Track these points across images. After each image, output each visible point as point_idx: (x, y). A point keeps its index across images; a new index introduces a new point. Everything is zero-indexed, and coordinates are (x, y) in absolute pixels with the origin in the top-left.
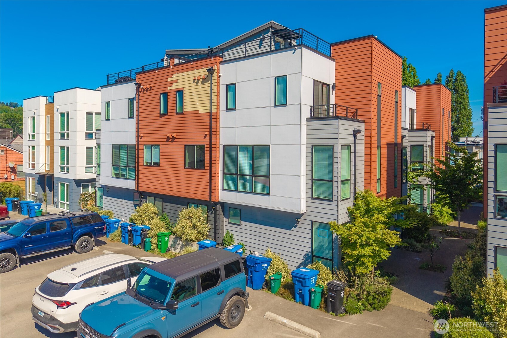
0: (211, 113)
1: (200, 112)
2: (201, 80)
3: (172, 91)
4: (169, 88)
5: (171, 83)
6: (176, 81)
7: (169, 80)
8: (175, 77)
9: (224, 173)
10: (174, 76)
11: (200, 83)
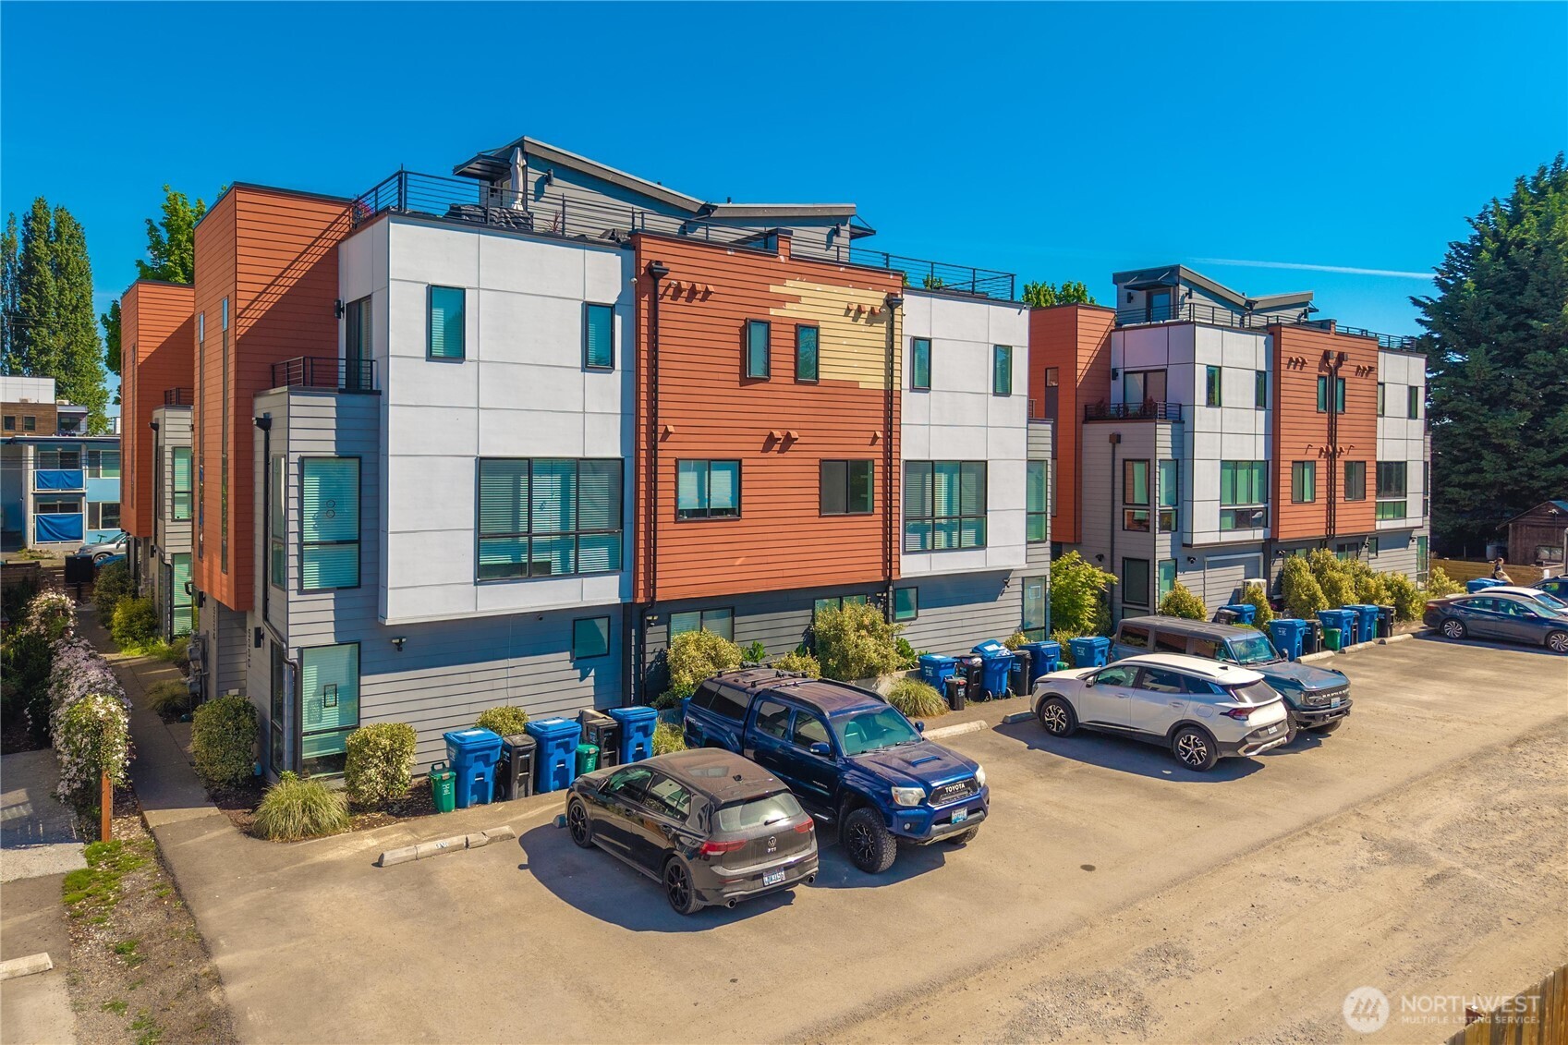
0: (890, 394)
1: (862, 385)
2: (866, 315)
3: (783, 321)
4: (772, 312)
5: (780, 301)
6: (797, 299)
7: (773, 289)
8: (791, 287)
9: (905, 519)
10: (789, 283)
11: (862, 321)
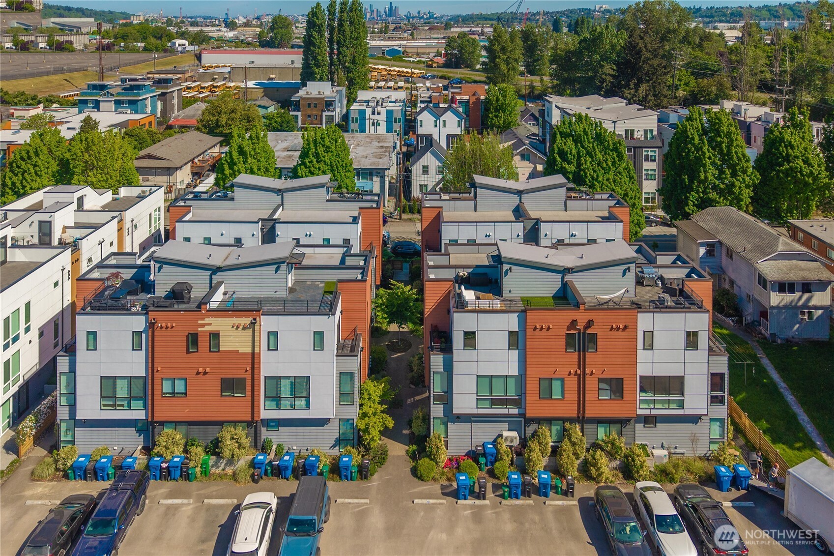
0: (253, 354)
1: (240, 351)
2: (241, 327)
3: (203, 332)
4: (199, 329)
5: (203, 325)
6: (210, 324)
7: (199, 322)
8: (207, 321)
9: (265, 397)
10: (206, 319)
11: (240, 329)
